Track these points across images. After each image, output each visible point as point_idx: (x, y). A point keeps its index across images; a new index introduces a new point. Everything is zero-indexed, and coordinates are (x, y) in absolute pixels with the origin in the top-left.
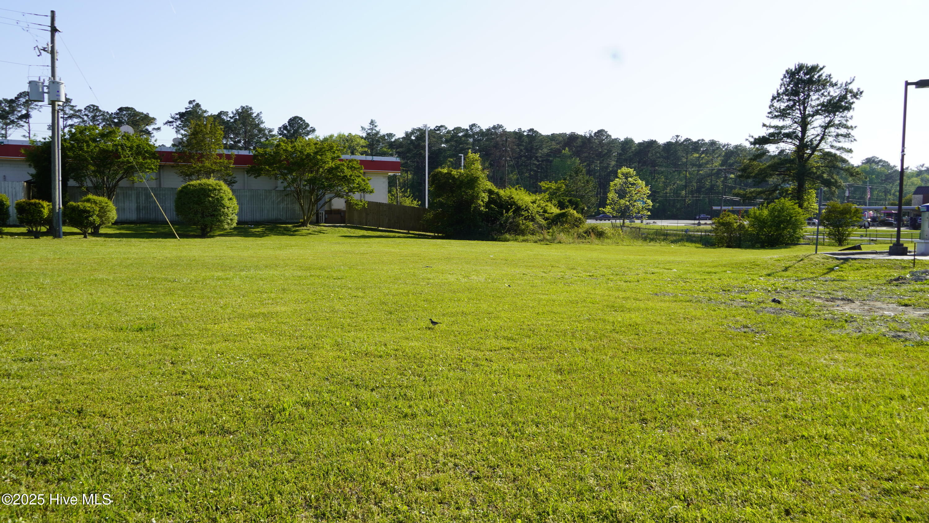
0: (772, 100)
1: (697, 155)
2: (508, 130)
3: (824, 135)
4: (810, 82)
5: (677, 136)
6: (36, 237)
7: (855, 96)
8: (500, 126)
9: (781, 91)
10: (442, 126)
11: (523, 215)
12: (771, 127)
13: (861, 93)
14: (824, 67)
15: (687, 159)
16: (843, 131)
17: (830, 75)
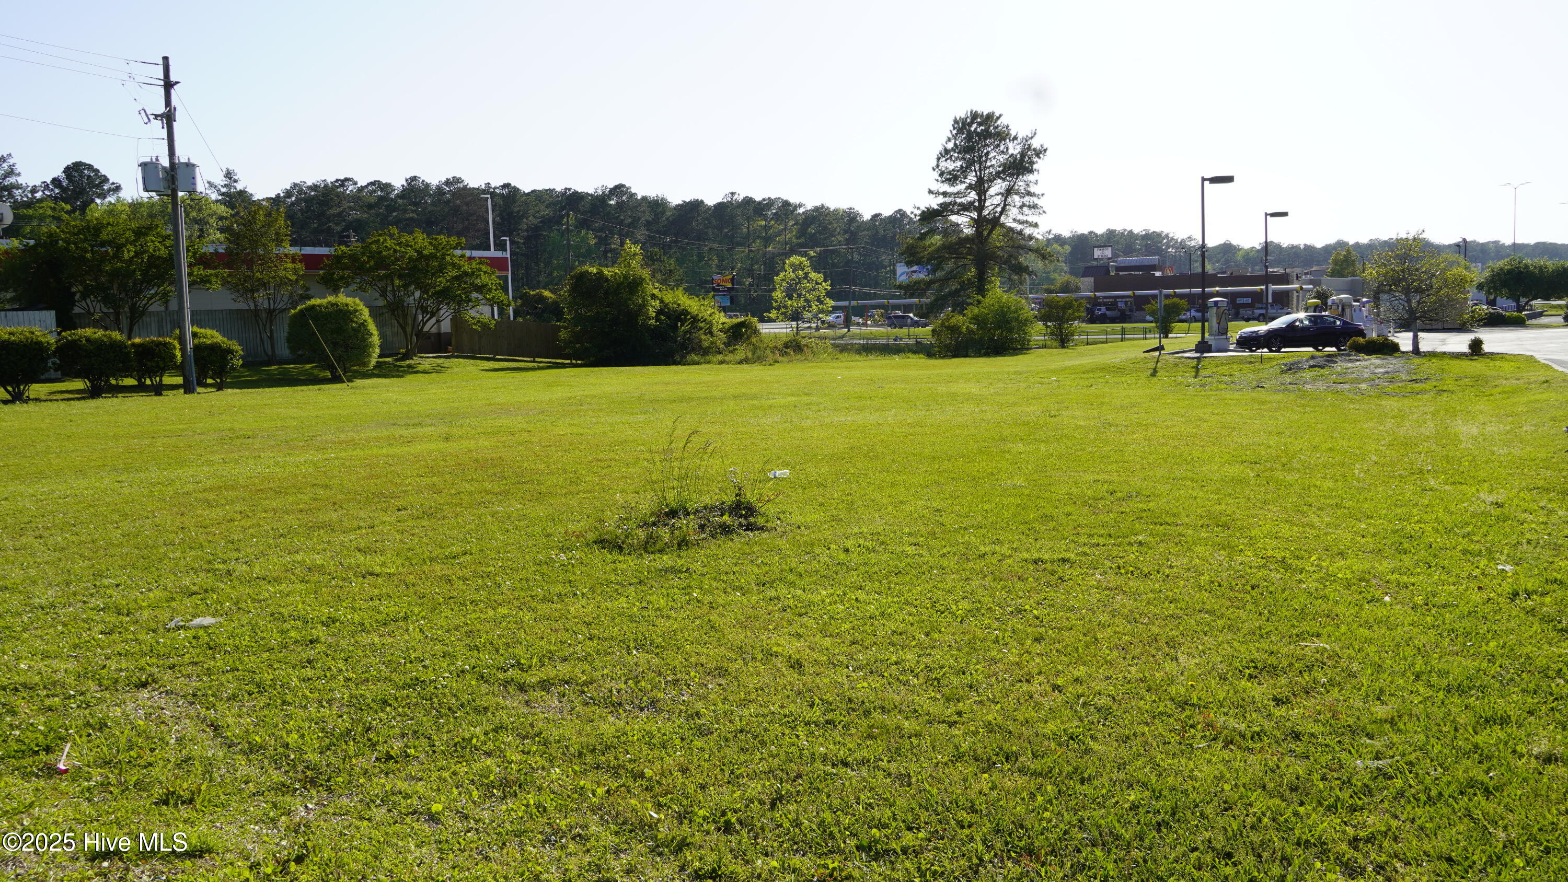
0: (938, 159)
1: (763, 223)
2: (471, 185)
3: (1005, 205)
4: (986, 135)
5: (733, 194)
6: (159, 393)
7: (1038, 153)
8: (457, 180)
9: (950, 145)
10: (347, 180)
11: (701, 328)
12: (937, 194)
13: (1045, 150)
14: (1001, 116)
15: (748, 228)
16: (1027, 199)
17: (1008, 126)
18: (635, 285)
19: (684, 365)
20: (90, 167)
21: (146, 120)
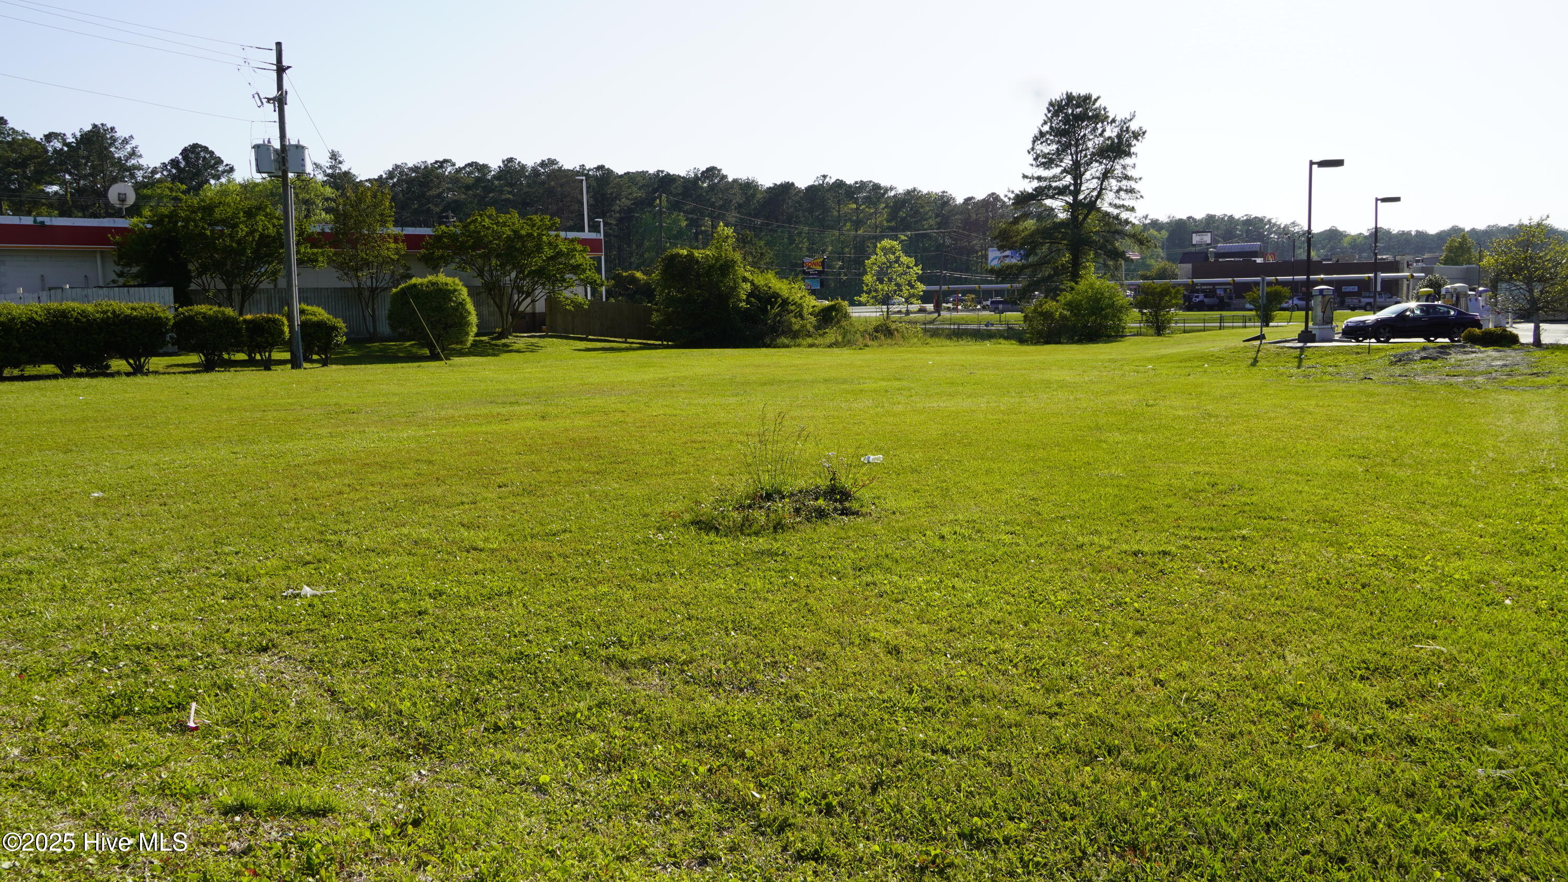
0: (1034, 142)
1: (854, 206)
2: (566, 167)
3: (1101, 189)
4: (1083, 117)
5: (825, 177)
6: (268, 368)
7: (1136, 136)
8: (552, 162)
9: (1046, 128)
10: (445, 161)
11: (792, 312)
12: (1033, 178)
13: (1144, 133)
14: (1098, 98)
15: (839, 211)
16: (1124, 184)
17: (1105, 109)
18: (726, 267)
19: (774, 347)
20: (205, 149)
21: (260, 104)
